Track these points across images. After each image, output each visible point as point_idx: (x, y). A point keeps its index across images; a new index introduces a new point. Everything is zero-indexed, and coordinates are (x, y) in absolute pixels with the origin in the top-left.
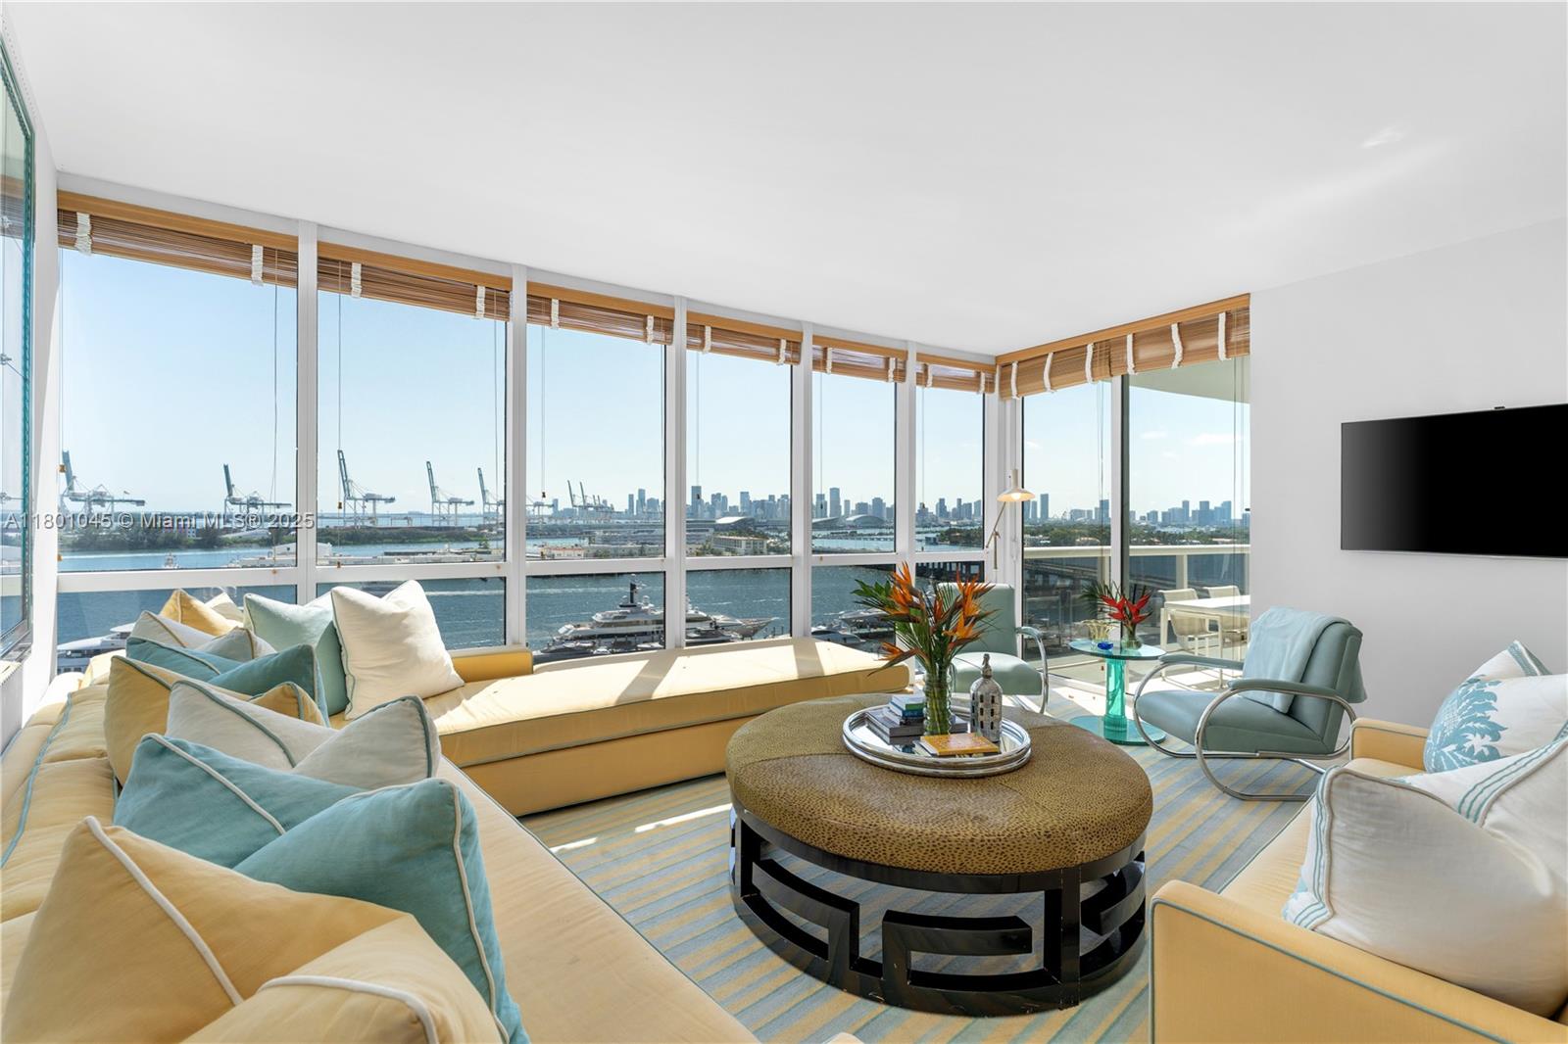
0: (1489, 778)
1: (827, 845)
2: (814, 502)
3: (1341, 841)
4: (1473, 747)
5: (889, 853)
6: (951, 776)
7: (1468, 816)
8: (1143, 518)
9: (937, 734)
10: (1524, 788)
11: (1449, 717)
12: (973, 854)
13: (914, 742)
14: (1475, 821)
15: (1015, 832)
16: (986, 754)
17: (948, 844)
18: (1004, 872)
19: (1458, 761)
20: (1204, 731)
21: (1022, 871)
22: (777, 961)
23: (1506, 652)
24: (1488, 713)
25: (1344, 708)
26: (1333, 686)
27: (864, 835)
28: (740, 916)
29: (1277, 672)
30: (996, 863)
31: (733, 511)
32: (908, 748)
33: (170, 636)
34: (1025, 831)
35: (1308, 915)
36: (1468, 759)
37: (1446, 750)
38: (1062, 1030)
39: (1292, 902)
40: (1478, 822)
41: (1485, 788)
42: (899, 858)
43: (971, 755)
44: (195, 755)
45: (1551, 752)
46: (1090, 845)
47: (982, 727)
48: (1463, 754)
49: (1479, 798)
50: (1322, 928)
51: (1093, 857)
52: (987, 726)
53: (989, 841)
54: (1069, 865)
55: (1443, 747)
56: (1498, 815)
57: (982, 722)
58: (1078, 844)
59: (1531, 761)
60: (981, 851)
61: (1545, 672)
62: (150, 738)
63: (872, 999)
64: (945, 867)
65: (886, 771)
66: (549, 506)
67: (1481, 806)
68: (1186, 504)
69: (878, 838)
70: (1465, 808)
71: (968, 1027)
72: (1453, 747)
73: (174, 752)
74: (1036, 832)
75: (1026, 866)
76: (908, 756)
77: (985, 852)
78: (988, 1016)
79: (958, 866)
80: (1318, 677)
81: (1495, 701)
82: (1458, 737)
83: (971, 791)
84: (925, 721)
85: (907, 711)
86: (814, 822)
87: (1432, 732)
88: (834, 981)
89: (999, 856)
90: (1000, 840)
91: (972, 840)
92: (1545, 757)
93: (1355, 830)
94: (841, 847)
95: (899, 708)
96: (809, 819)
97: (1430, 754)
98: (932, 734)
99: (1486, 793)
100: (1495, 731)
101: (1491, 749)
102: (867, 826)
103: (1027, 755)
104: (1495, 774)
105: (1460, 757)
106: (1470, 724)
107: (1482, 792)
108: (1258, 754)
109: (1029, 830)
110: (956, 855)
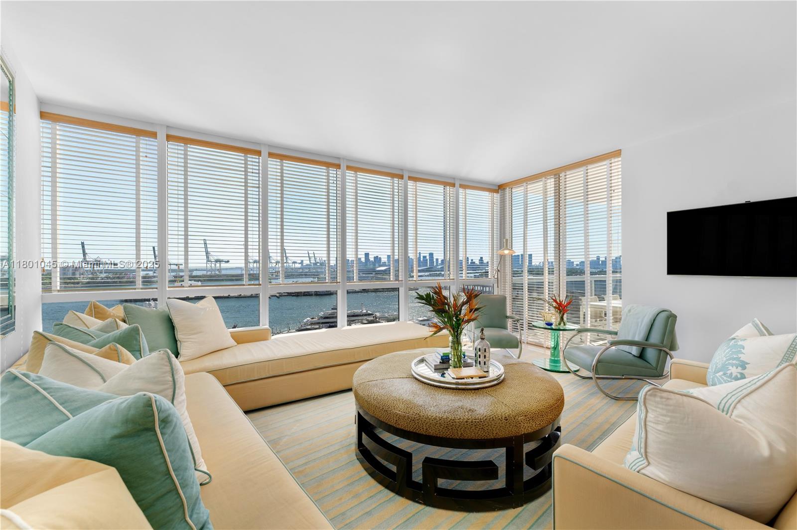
0: (735, 390)
1: (395, 424)
2: (422, 260)
3: (652, 425)
4: (732, 373)
5: (425, 428)
6: (461, 389)
7: (723, 411)
8: (577, 265)
9: (457, 367)
10: (754, 395)
11: (720, 356)
12: (467, 429)
13: (445, 372)
14: (727, 414)
15: (489, 418)
16: (480, 378)
17: (454, 424)
18: (483, 438)
19: (724, 380)
20: (596, 365)
21: (493, 437)
22: (373, 482)
23: (750, 324)
24: (740, 355)
25: (667, 354)
26: (662, 343)
27: (413, 419)
28: (358, 459)
29: (634, 336)
30: (479, 433)
31: (384, 265)
32: (443, 375)
33: (81, 322)
34: (494, 417)
35: (636, 464)
36: (729, 379)
37: (717, 375)
38: (514, 519)
39: (629, 456)
40: (729, 414)
41: (733, 395)
42: (430, 431)
43: (472, 378)
44: (33, 381)
45: (770, 376)
46: (528, 424)
47: (480, 364)
48: (727, 377)
49: (729, 401)
50: (643, 471)
51: (530, 430)
52: (482, 363)
53: (475, 422)
54: (518, 435)
55: (717, 373)
56: (740, 410)
57: (480, 362)
58: (522, 423)
59: (759, 380)
60: (471, 427)
61: (770, 334)
62: (9, 372)
63: (418, 502)
64: (453, 436)
65: (429, 386)
66: (299, 263)
67: (731, 405)
68: (598, 258)
69: (420, 420)
70: (721, 407)
71: (464, 518)
72: (721, 373)
73: (21, 379)
74: (500, 417)
75: (495, 435)
76: (442, 379)
77: (473, 428)
78: (476, 512)
79: (459, 435)
80: (655, 338)
81: (744, 349)
82: (724, 368)
83: (470, 396)
84: (450, 361)
85: (443, 356)
86: (389, 412)
87: (711, 365)
88: (399, 492)
89: (480, 430)
90: (481, 422)
91: (467, 422)
92: (766, 379)
93: (659, 419)
94: (402, 425)
95: (439, 354)
96: (387, 411)
97: (710, 377)
98: (455, 367)
99: (733, 398)
100: (743, 365)
101: (742, 374)
102: (415, 414)
103: (502, 378)
104: (739, 388)
105: (725, 378)
106: (731, 361)
107: (731, 398)
108: (624, 377)
109: (497, 416)
110: (459, 429)
